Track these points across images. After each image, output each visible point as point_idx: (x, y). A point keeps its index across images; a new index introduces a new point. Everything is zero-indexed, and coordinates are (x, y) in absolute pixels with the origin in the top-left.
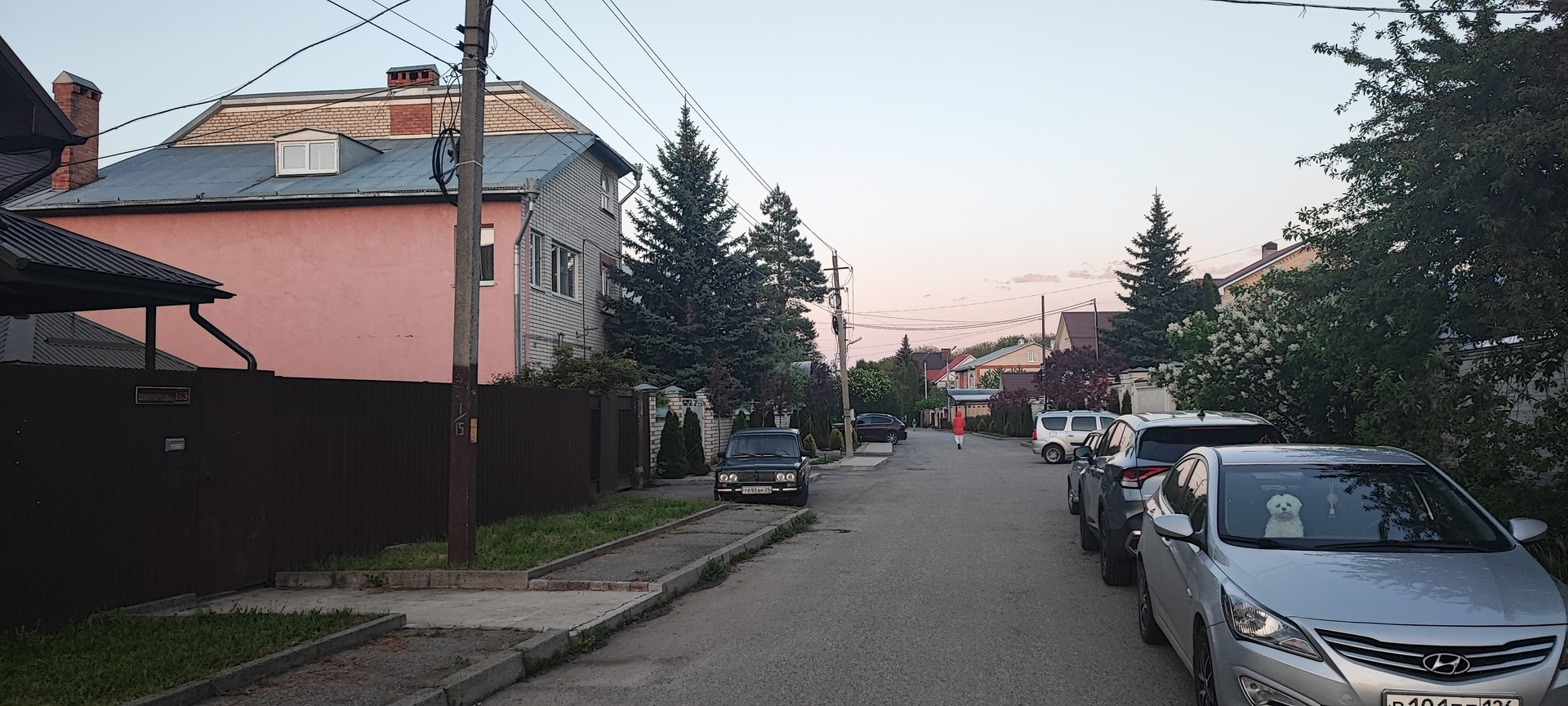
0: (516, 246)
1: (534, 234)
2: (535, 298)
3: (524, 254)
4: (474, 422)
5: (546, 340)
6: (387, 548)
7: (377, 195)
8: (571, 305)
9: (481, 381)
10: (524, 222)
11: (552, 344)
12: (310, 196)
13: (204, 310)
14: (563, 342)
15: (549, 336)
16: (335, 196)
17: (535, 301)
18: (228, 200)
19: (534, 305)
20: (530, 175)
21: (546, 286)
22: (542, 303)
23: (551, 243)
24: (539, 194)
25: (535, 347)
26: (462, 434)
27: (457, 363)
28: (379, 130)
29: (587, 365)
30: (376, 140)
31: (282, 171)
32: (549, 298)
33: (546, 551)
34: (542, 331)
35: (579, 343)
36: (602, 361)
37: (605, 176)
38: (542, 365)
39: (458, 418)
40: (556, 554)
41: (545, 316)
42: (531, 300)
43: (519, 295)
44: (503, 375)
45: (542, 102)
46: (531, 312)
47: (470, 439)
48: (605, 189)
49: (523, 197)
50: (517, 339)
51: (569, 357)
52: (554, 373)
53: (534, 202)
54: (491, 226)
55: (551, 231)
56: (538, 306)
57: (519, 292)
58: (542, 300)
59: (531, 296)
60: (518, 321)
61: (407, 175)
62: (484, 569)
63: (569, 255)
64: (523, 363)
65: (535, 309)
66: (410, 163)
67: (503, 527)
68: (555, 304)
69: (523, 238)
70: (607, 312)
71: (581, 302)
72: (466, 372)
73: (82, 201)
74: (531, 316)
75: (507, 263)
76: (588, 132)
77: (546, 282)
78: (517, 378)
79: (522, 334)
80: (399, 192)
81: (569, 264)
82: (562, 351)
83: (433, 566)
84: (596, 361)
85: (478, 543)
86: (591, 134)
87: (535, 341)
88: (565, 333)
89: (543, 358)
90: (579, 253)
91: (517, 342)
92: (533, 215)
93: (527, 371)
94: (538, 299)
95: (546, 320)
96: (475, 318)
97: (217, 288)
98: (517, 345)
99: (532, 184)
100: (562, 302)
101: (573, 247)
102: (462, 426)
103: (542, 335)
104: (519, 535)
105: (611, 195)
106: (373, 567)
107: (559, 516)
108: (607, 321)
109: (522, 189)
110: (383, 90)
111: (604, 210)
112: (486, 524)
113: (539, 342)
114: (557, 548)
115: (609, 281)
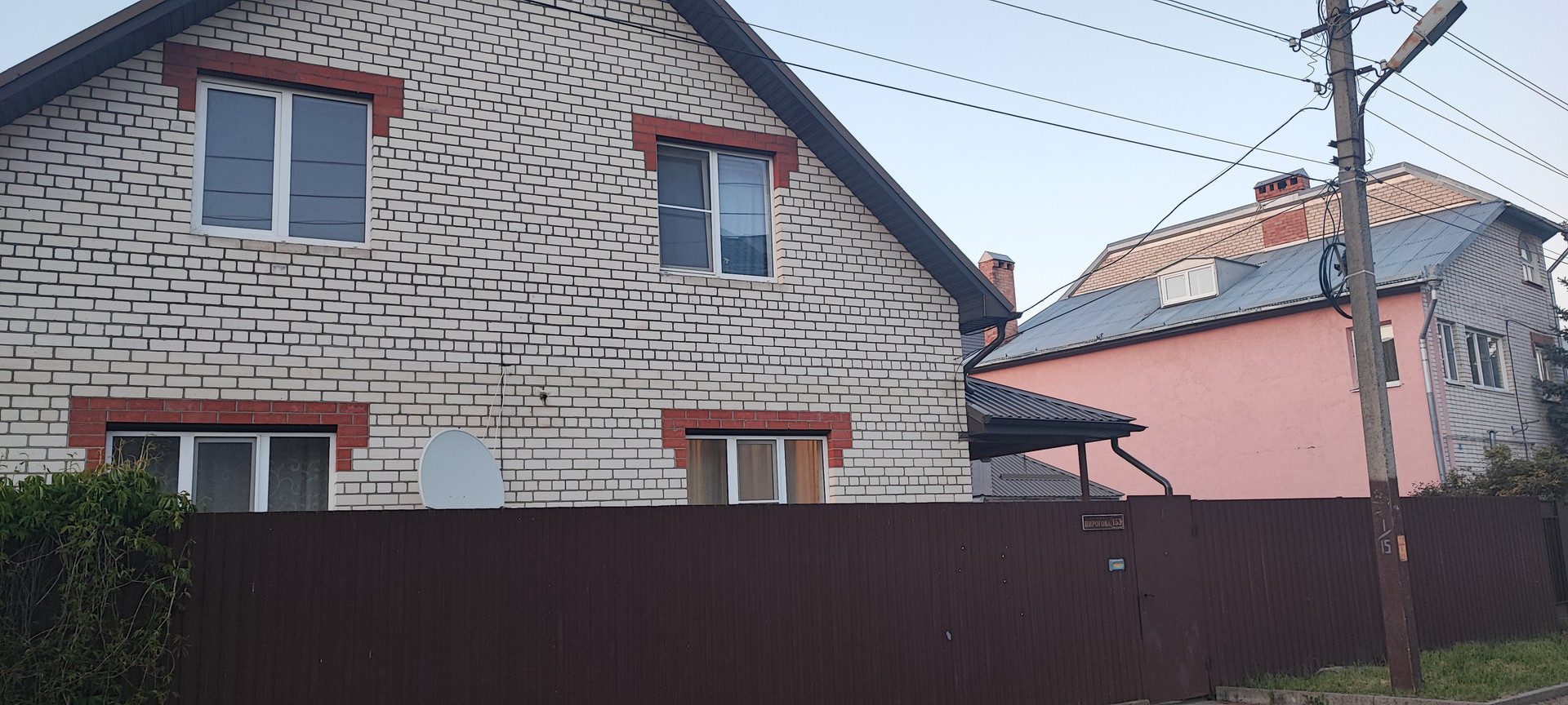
0: (1422, 340)
1: (1442, 325)
2: (1452, 393)
3: (1432, 348)
4: (1401, 539)
5: (1474, 440)
6: (1321, 669)
7: (1259, 310)
8: (1499, 397)
9: (1403, 493)
10: (1427, 313)
11: (1482, 444)
12: (1194, 322)
13: (1123, 443)
14: (1495, 440)
15: (1477, 435)
16: (1218, 317)
17: (1453, 398)
18: (1123, 336)
19: (1453, 402)
20: (1427, 262)
21: (1465, 379)
22: (1462, 399)
23: (1465, 330)
24: (1441, 280)
25: (1461, 449)
26: (1389, 552)
27: (1374, 479)
28: (1253, 244)
29: (1532, 466)
30: (1251, 255)
31: (1166, 302)
32: (1470, 392)
33: (1508, 682)
34: (1467, 430)
35: (1517, 440)
36: (1550, 461)
37: (1523, 244)
38: (1473, 469)
39: (1383, 536)
40: (1523, 685)
41: (1469, 413)
42: (1448, 397)
43: (1432, 393)
44: (1425, 483)
45: (1431, 179)
46: (1450, 410)
47: (1399, 558)
48: (1526, 258)
49: (1422, 287)
50: (1437, 442)
51: (1506, 458)
52: (1489, 477)
53: (1437, 289)
54: (1389, 322)
55: (1462, 318)
56: (1459, 403)
57: (1432, 390)
58: (1462, 395)
59: (1447, 393)
60: (1435, 423)
61: (1287, 286)
62: (1436, 698)
63: (1489, 340)
64: (1448, 469)
65: (1454, 407)
66: (1289, 272)
67: (1451, 653)
68: (1479, 398)
69: (1429, 330)
70: (1550, 399)
71: (1514, 392)
72: (1385, 487)
73: (1009, 355)
74: (1451, 415)
75: (1413, 358)
76: (1495, 199)
77: (1464, 375)
78: (1444, 487)
79: (1442, 436)
80: (1281, 303)
81: (1491, 350)
82: (1496, 454)
83: (1376, 691)
84: (1543, 462)
85: (1423, 670)
86: (1499, 200)
87: (1460, 442)
88: (1497, 429)
89: (1473, 463)
90: (1502, 336)
91: (1437, 445)
92: (1438, 303)
93: (1455, 479)
94: (1457, 394)
95: (1469, 417)
96: (1387, 429)
97: (1131, 422)
98: (1438, 449)
99: (1431, 271)
100: (1488, 395)
101: (1494, 331)
102: (1388, 543)
103: (1467, 434)
104: (1472, 662)
105: (1535, 264)
106: (1311, 688)
107: (1520, 643)
108: (1551, 411)
109: (1420, 278)
110: (1251, 205)
111: (1529, 283)
112: (1429, 649)
113: (1464, 442)
114: (1524, 679)
115: (1547, 364)
